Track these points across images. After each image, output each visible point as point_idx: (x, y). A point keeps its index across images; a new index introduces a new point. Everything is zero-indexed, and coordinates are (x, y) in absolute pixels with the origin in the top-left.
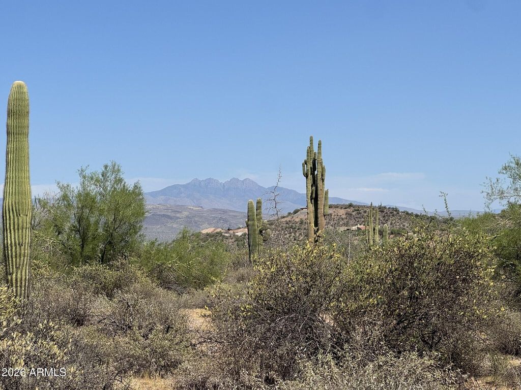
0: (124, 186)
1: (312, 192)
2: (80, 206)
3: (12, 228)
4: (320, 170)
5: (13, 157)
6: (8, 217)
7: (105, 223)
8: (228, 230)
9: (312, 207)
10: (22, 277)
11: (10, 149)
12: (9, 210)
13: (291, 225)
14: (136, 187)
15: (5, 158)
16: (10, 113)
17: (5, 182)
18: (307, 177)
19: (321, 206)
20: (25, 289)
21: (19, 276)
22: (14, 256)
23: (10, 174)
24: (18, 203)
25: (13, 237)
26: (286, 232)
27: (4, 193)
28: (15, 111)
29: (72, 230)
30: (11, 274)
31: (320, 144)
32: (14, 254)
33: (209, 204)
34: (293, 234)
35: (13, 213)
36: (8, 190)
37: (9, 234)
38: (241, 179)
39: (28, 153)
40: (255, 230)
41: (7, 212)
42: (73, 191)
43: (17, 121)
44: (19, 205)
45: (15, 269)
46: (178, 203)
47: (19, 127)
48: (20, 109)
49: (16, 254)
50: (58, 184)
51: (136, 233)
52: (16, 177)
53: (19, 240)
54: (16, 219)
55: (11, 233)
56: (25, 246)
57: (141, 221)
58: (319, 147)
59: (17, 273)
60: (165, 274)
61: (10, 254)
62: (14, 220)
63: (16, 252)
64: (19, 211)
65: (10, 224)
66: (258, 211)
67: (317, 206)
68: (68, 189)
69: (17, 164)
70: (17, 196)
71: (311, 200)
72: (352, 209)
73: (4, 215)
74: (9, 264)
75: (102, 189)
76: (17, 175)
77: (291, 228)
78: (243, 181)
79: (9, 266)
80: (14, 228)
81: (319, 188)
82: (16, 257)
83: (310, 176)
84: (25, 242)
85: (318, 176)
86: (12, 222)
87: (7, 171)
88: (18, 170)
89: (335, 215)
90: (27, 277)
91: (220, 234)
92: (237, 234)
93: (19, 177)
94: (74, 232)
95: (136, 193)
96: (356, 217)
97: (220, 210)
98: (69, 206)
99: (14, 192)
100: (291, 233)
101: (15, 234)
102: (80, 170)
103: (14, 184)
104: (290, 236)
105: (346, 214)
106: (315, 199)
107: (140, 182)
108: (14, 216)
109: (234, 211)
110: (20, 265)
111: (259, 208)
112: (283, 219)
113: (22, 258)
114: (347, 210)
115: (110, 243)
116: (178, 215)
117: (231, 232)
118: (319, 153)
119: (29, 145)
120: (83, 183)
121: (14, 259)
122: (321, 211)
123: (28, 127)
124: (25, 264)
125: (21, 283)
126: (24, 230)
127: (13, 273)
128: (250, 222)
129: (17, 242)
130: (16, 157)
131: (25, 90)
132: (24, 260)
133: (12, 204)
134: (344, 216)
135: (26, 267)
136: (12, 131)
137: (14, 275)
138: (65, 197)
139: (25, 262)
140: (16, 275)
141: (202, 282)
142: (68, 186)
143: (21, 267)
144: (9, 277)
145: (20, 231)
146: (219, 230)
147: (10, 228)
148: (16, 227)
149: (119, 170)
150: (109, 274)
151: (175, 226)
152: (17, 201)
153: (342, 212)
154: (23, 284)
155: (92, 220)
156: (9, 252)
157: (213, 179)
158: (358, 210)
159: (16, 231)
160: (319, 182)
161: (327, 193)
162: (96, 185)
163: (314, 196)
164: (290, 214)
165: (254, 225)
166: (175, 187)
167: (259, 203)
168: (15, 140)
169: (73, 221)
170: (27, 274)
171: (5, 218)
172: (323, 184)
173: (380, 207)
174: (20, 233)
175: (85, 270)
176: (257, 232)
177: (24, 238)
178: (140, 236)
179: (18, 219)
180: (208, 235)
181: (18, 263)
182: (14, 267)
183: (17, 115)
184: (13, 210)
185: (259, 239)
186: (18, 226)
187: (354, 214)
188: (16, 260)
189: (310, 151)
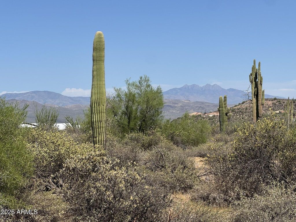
0: (151, 89)
1: (255, 91)
2: (127, 100)
3: (96, 112)
4: (260, 79)
5: (96, 73)
6: (94, 106)
7: (141, 110)
8: (205, 113)
9: (255, 100)
10: (101, 139)
11: (94, 69)
12: (94, 103)
13: (240, 110)
14: (158, 89)
15: (92, 74)
16: (95, 49)
17: (92, 87)
18: (252, 83)
19: (260, 99)
20: (103, 146)
21: (100, 138)
22: (97, 128)
23: (95, 83)
24: (99, 98)
25: (96, 117)
26: (238, 115)
27: (92, 93)
28: (97, 48)
29: (123, 114)
30: (96, 137)
31: (259, 64)
32: (97, 126)
33: (194, 99)
34: (241, 116)
35: (96, 104)
36: (94, 91)
37: (94, 115)
38: (212, 84)
39: (104, 71)
40: (223, 113)
41: (93, 103)
42: (123, 92)
43: (98, 54)
44: (99, 100)
45: (98, 135)
46: (176, 99)
47: (99, 56)
48: (100, 47)
49: (98, 127)
50: (115, 89)
51: (158, 115)
52: (98, 84)
53: (100, 119)
54: (98, 107)
55: (95, 115)
56: (103, 122)
57: (161, 108)
58: (259, 66)
59: (99, 137)
60: (175, 138)
61: (95, 127)
62: (97, 108)
63: (98, 126)
64: (100, 103)
65: (95, 110)
66: (225, 102)
67: (258, 99)
68: (120, 91)
69: (98, 77)
70: (98, 95)
71: (254, 96)
72: (276, 101)
73: (92, 105)
74: (95, 132)
75: (139, 91)
76: (98, 83)
77: (241, 112)
78: (213, 86)
79: (95, 133)
80: (97, 112)
81: (259, 90)
82: (98, 128)
83: (254, 83)
84: (103, 120)
85: (258, 82)
86: (96, 109)
87: (93, 81)
88: (99, 80)
89: (266, 105)
90: (105, 139)
91: (200, 116)
92: (209, 116)
93: (99, 84)
94: (124, 115)
95: (159, 92)
96: (279, 106)
97: (200, 102)
98: (121, 100)
99: (97, 92)
100: (240, 115)
101: (97, 116)
102: (126, 80)
103: (97, 88)
104: (240, 117)
105: (273, 104)
106: (257, 95)
107: (160, 86)
108: (97, 106)
109: (208, 103)
110: (100, 132)
111: (225, 100)
112: (236, 107)
113: (102, 129)
114: (273, 101)
115: (144, 120)
116: (176, 105)
117: (206, 114)
118: (259, 69)
119: (105, 66)
120: (129, 87)
121: (97, 130)
122: (260, 102)
123: (104, 57)
124: (103, 132)
125: (101, 142)
126: (102, 114)
127: (97, 137)
128: (220, 109)
129: (99, 120)
130: (98, 73)
131: (103, 36)
132: (102, 130)
133: (96, 99)
134: (271, 105)
135: (104, 134)
136: (96, 59)
137: (97, 138)
138: (119, 96)
139: (103, 131)
140: (99, 138)
141: (196, 143)
142: (120, 89)
143: (101, 134)
144: (95, 139)
145: (100, 114)
146: (199, 113)
147: (95, 112)
148: (98, 112)
149: (148, 80)
150: (145, 138)
151: (174, 111)
152: (98, 97)
153: (270, 103)
154: (102, 143)
155: (134, 108)
156: (95, 125)
157: (196, 85)
158: (280, 102)
159: (98, 114)
160: (259, 86)
161: (263, 92)
162: (136, 89)
163: (256, 93)
164: (240, 104)
165: (223, 110)
166: (174, 89)
167: (225, 98)
168: (97, 64)
169: (123, 108)
170: (104, 137)
171: (92, 107)
172: (261, 87)
173: (293, 100)
174: (100, 115)
175: (132, 136)
176: (224, 114)
177: (102, 118)
178: (161, 117)
179: (99, 107)
180: (193, 116)
181: (99, 132)
182: (98, 134)
183: (98, 51)
184: (96, 103)
185: (226, 118)
186: (99, 111)
187: (277, 104)
188: (98, 130)
189: (253, 68)
